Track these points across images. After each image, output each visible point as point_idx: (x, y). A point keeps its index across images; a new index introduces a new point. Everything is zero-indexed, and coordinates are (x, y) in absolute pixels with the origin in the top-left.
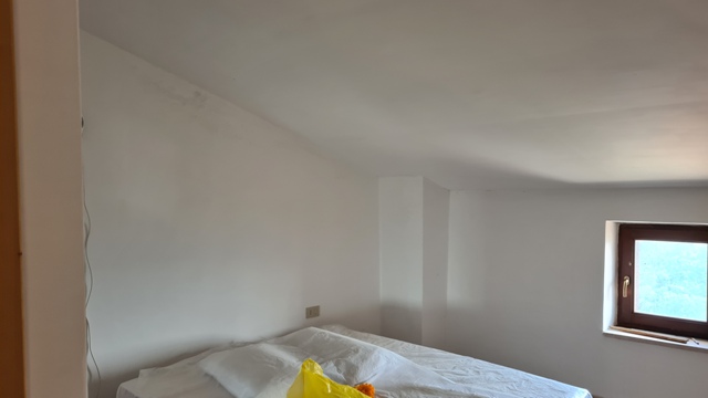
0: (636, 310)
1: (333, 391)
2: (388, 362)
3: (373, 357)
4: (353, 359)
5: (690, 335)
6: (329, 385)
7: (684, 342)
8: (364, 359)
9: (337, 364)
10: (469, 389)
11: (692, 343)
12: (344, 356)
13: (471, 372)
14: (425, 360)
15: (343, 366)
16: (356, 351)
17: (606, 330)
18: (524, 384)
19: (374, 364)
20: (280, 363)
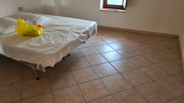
0: (108, 4)
1: (29, 26)
2: (46, 20)
3: (41, 19)
4: (35, 19)
5: (118, 9)
6: (27, 25)
7: (117, 10)
8: (38, 19)
9: (30, 21)
10: (68, 24)
11: (119, 10)
12: (32, 18)
13: (68, 20)
14: (56, 19)
15: (32, 21)
16: (35, 17)
17: (101, 9)
18: (81, 22)
19: (41, 20)
20: (11, 22)
